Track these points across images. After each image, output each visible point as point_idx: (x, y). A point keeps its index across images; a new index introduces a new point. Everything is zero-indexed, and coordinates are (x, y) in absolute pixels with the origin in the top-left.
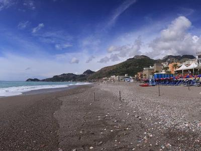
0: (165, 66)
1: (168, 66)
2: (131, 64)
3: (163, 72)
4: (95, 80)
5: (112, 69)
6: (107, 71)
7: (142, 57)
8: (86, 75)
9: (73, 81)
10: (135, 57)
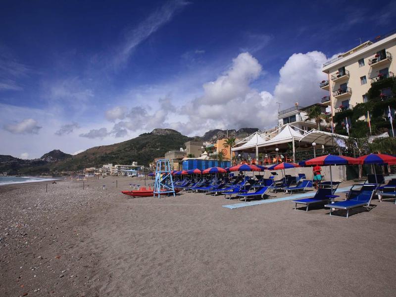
0: (208, 144)
1: (214, 145)
2: (147, 143)
3: (204, 157)
4: (70, 172)
5: (108, 152)
6: (98, 156)
7: (167, 131)
8: (48, 160)
9: (9, 174)
10: (155, 131)
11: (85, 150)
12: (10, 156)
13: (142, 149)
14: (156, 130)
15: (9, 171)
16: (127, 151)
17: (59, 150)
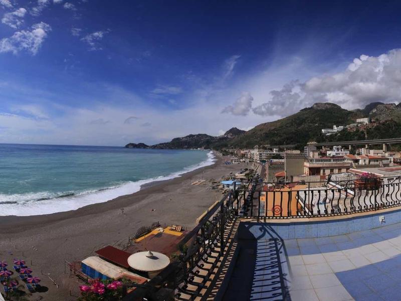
2: (306, 118)
5: (273, 128)
7: (327, 105)
8: (229, 137)
9: (205, 148)
10: (315, 106)
11: (254, 127)
12: (206, 135)
13: (301, 124)
14: (316, 104)
15: (205, 146)
16: (287, 127)
17: (236, 128)
